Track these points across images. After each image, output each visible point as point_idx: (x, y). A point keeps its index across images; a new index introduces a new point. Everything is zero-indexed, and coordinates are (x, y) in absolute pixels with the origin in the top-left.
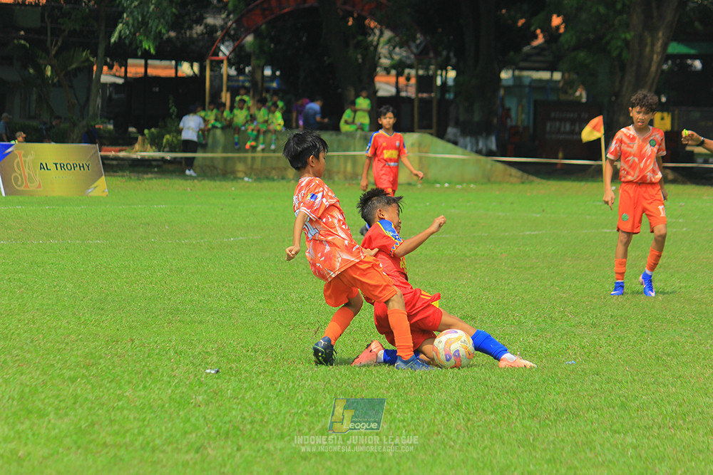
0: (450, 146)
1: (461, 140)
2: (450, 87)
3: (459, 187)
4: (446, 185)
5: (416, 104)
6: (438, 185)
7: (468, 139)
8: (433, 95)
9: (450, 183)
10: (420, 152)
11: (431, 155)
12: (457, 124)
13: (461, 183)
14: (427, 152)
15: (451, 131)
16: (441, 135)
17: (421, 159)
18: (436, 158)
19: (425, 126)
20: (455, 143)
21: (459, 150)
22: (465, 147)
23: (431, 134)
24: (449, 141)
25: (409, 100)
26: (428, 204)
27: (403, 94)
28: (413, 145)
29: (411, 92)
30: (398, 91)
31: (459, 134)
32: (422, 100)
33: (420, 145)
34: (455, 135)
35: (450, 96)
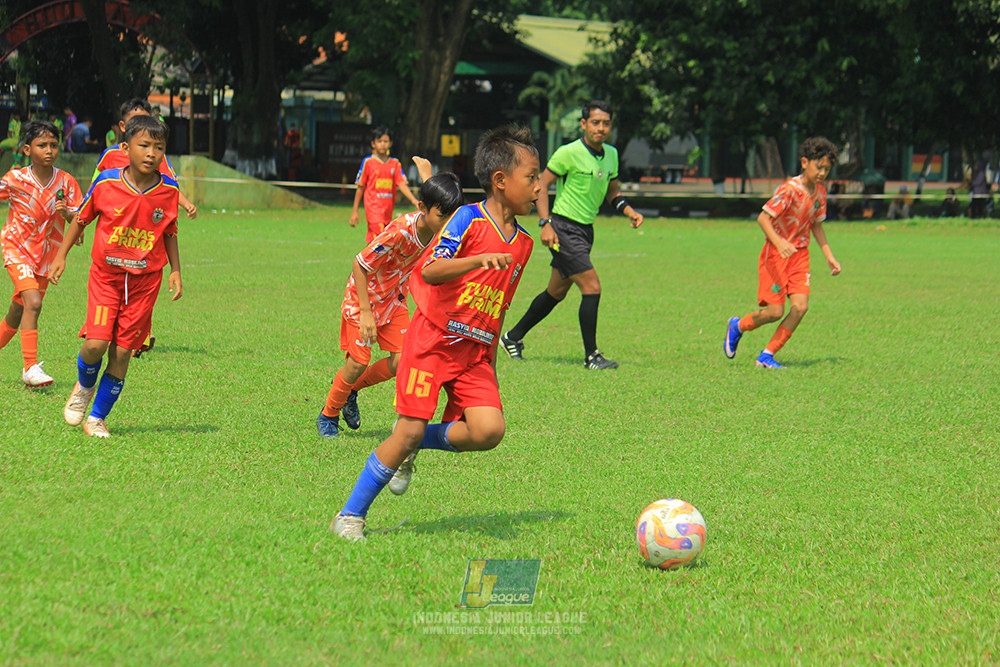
0: (227, 170)
1: (239, 164)
2: (227, 107)
3: (237, 213)
4: (224, 211)
5: (191, 124)
6: (215, 212)
7: (247, 163)
8: (209, 115)
9: (227, 209)
10: (195, 175)
11: (208, 179)
12: (235, 147)
13: (239, 209)
14: (203, 176)
15: (229, 154)
16: (218, 158)
17: (196, 183)
18: (213, 182)
19: (200, 148)
20: (233, 167)
21: (237, 174)
22: (244, 171)
23: (208, 157)
24: (226, 164)
25: (184, 120)
26: (204, 231)
27: (178, 115)
28: (188, 168)
29: (186, 112)
30: (173, 111)
31: (237, 157)
32: (197, 121)
33: (195, 169)
34: (233, 158)
35: (228, 117)
